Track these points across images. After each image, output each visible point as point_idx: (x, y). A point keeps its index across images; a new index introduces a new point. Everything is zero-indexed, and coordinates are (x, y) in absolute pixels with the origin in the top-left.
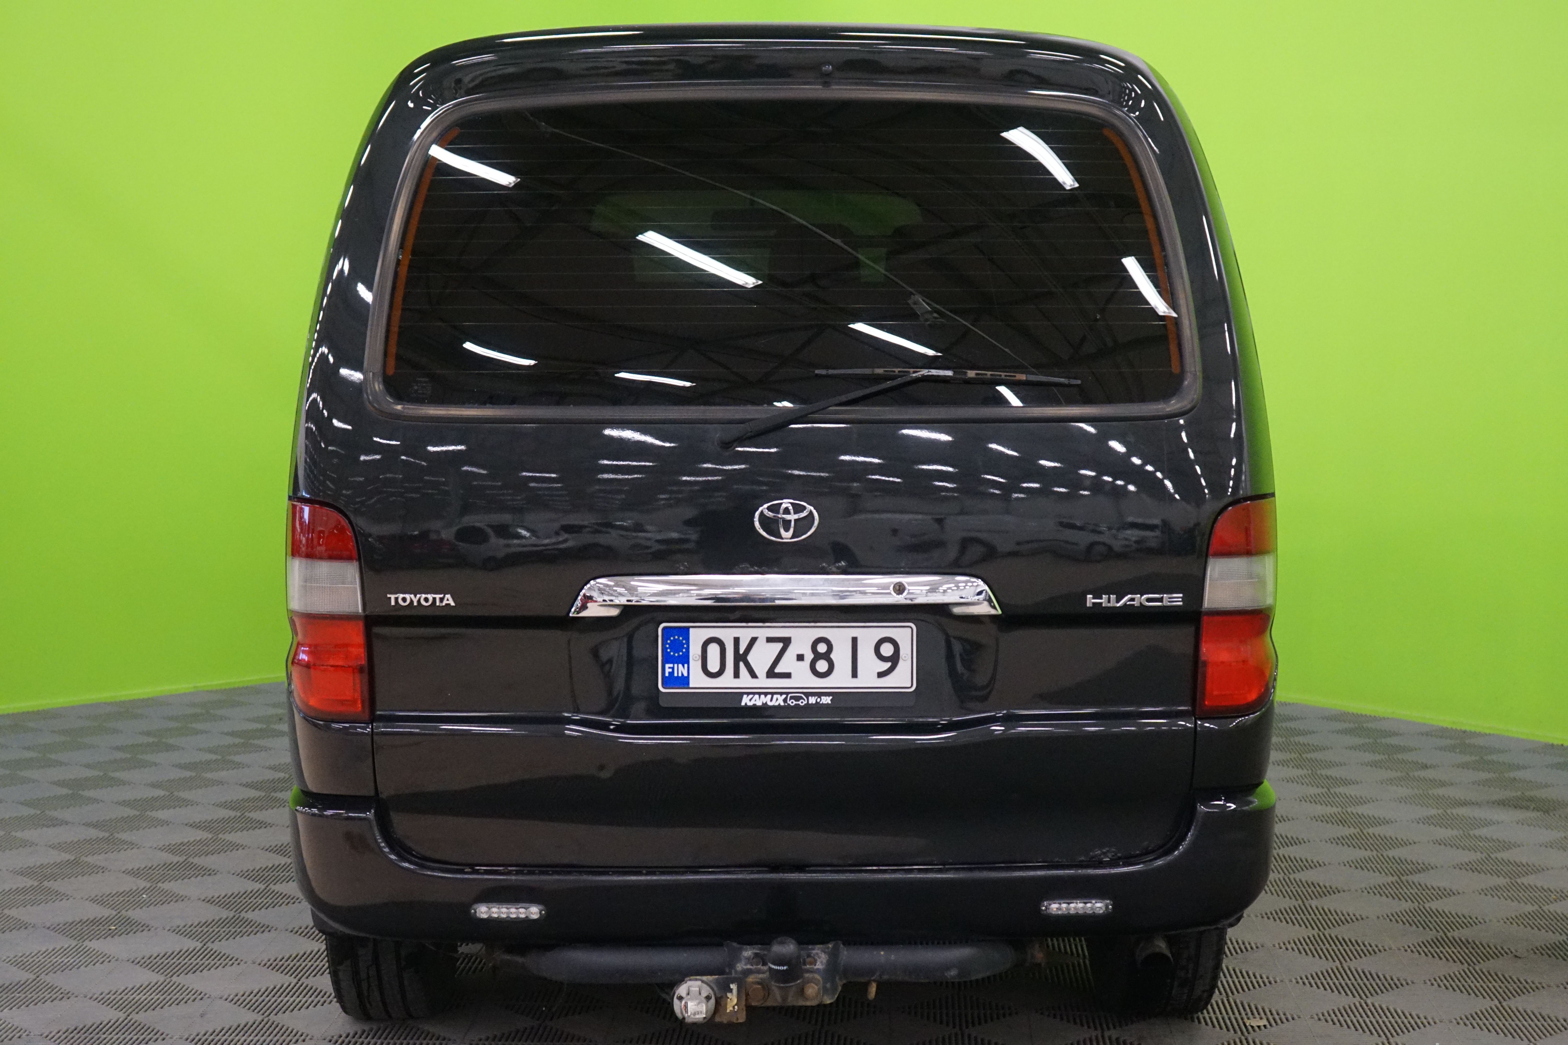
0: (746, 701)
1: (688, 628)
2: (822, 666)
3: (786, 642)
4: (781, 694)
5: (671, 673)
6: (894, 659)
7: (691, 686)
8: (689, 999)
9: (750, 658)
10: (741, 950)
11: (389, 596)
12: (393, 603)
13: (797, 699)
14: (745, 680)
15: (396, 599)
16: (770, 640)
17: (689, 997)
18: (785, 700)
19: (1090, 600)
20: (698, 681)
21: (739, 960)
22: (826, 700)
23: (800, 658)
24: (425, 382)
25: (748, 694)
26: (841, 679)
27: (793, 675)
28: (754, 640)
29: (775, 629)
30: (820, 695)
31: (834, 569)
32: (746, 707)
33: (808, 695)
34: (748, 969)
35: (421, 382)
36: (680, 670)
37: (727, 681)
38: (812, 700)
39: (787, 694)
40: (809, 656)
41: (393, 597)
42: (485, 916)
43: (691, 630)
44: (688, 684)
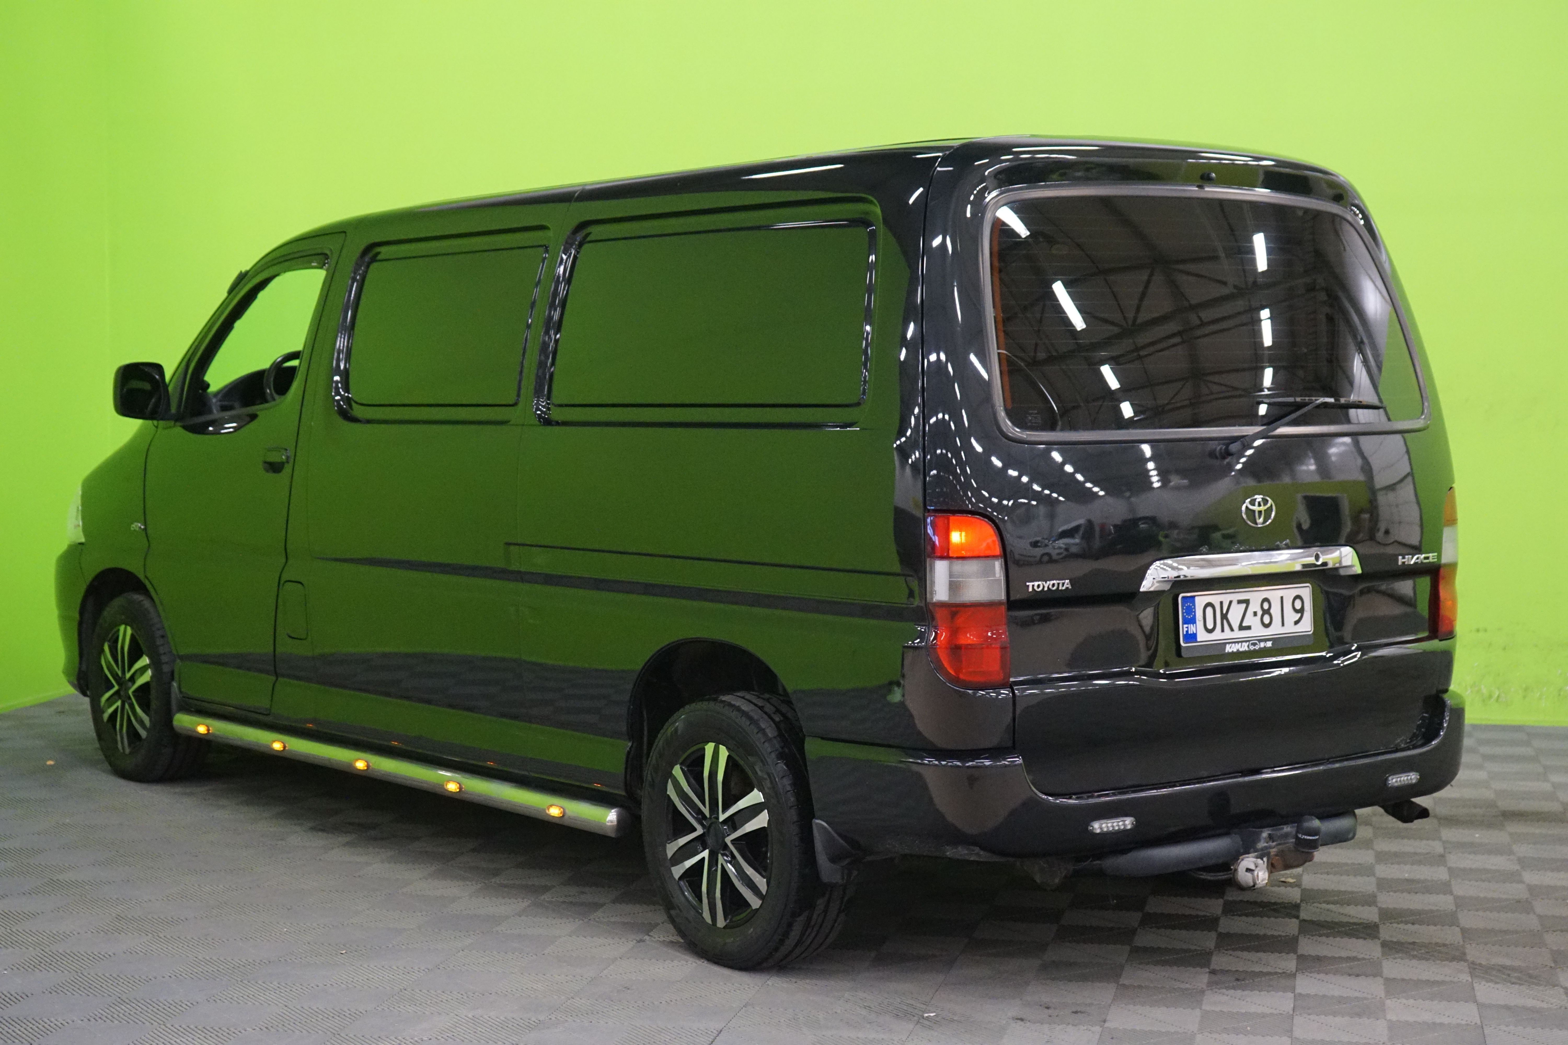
0: (1229, 649)
1: (1194, 597)
2: (1267, 619)
3: (1247, 602)
4: (1246, 641)
5: (1187, 631)
6: (1301, 611)
7: (1199, 640)
8: (1259, 870)
9: (1229, 616)
10: (1262, 832)
11: (1028, 584)
12: (1030, 589)
13: (1254, 644)
14: (1228, 634)
15: (1033, 586)
16: (1240, 602)
17: (1258, 868)
18: (1248, 646)
19: (1400, 560)
20: (1203, 636)
21: (1259, 841)
22: (1269, 644)
23: (1255, 614)
24: (1036, 414)
25: (1229, 643)
26: (1276, 629)
27: (1252, 628)
28: (1231, 602)
29: (1240, 594)
30: (1266, 640)
31: (1284, 546)
32: (1229, 653)
33: (1260, 641)
34: (1265, 847)
35: (1032, 414)
36: (1192, 629)
37: (1217, 635)
38: (1262, 645)
39: (1249, 641)
40: (1260, 613)
41: (1030, 584)
42: (1098, 831)
43: (1197, 599)
44: (1196, 639)
